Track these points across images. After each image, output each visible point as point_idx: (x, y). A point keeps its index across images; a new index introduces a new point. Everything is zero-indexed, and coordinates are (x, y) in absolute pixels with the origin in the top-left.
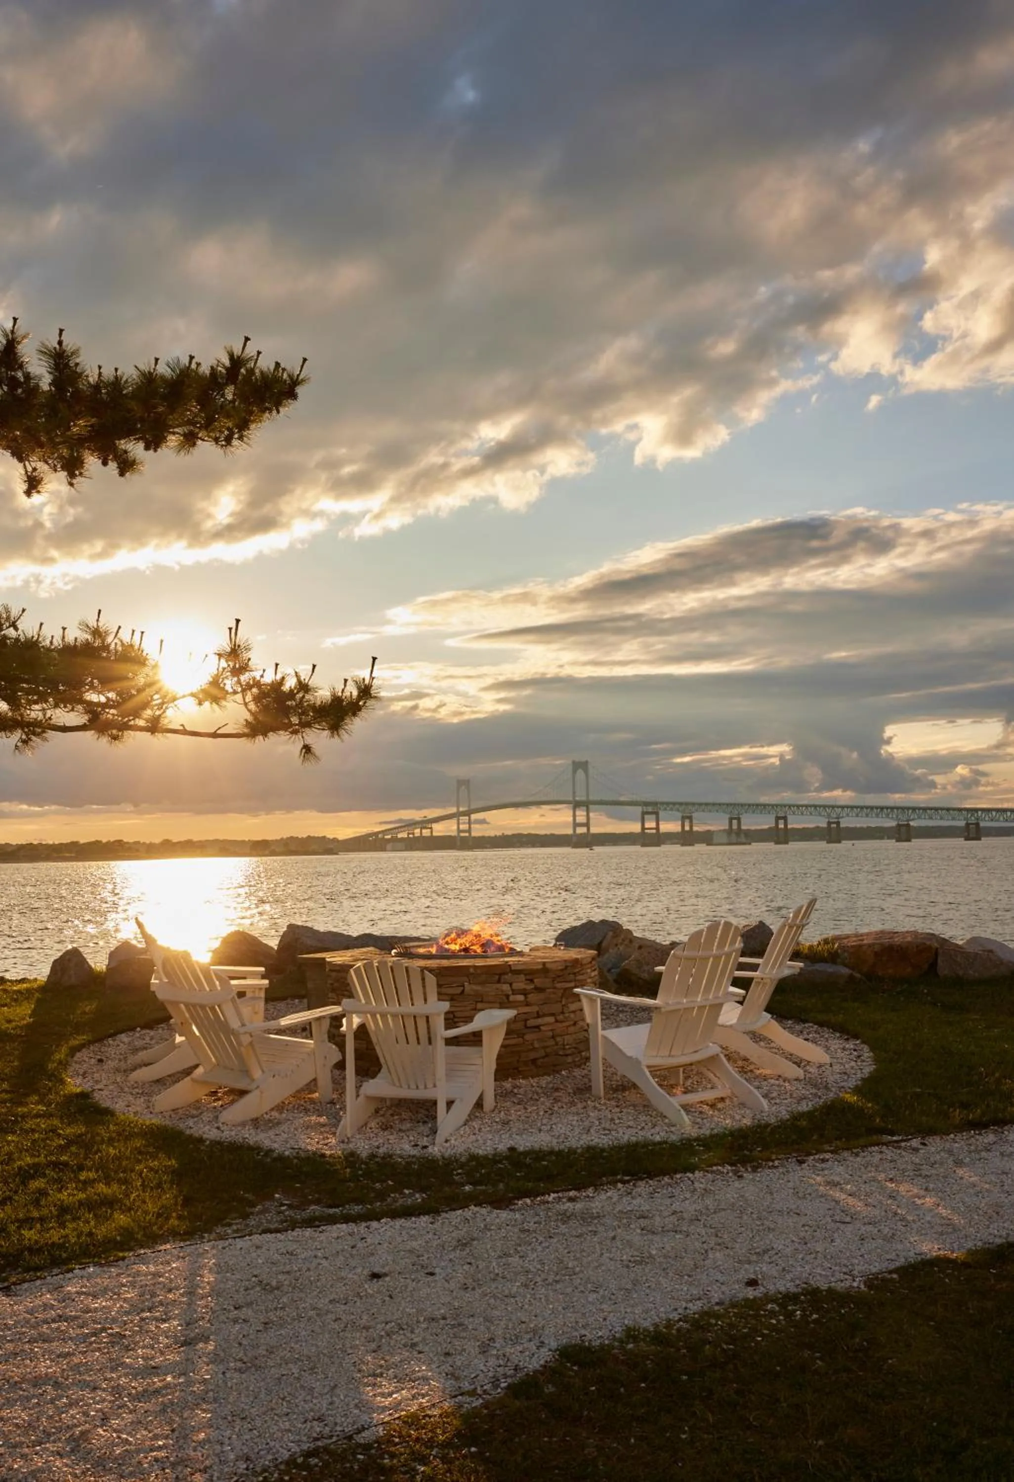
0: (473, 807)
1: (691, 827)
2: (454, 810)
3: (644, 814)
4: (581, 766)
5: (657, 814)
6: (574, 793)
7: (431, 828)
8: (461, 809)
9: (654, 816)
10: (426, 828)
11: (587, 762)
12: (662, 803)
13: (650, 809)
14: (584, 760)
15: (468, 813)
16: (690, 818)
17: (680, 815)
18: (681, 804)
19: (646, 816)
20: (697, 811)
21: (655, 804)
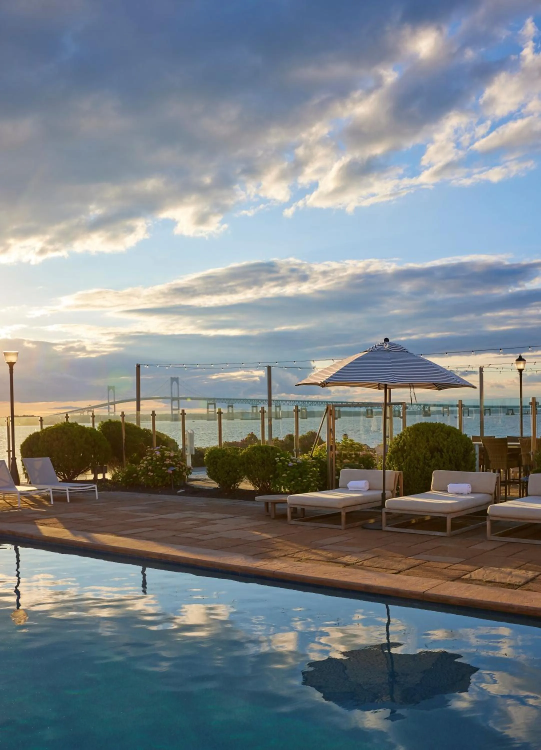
0: (116, 400)
1: (232, 411)
2: (106, 402)
3: (208, 404)
4: (175, 380)
5: (215, 404)
6: (172, 393)
7: (93, 411)
8: (110, 402)
9: (213, 405)
10: (90, 411)
11: (178, 378)
12: (218, 399)
13: (211, 402)
14: (176, 377)
15: (114, 404)
16: (232, 407)
17: (227, 405)
18: (227, 399)
19: (209, 405)
20: (235, 403)
21: (214, 399)
